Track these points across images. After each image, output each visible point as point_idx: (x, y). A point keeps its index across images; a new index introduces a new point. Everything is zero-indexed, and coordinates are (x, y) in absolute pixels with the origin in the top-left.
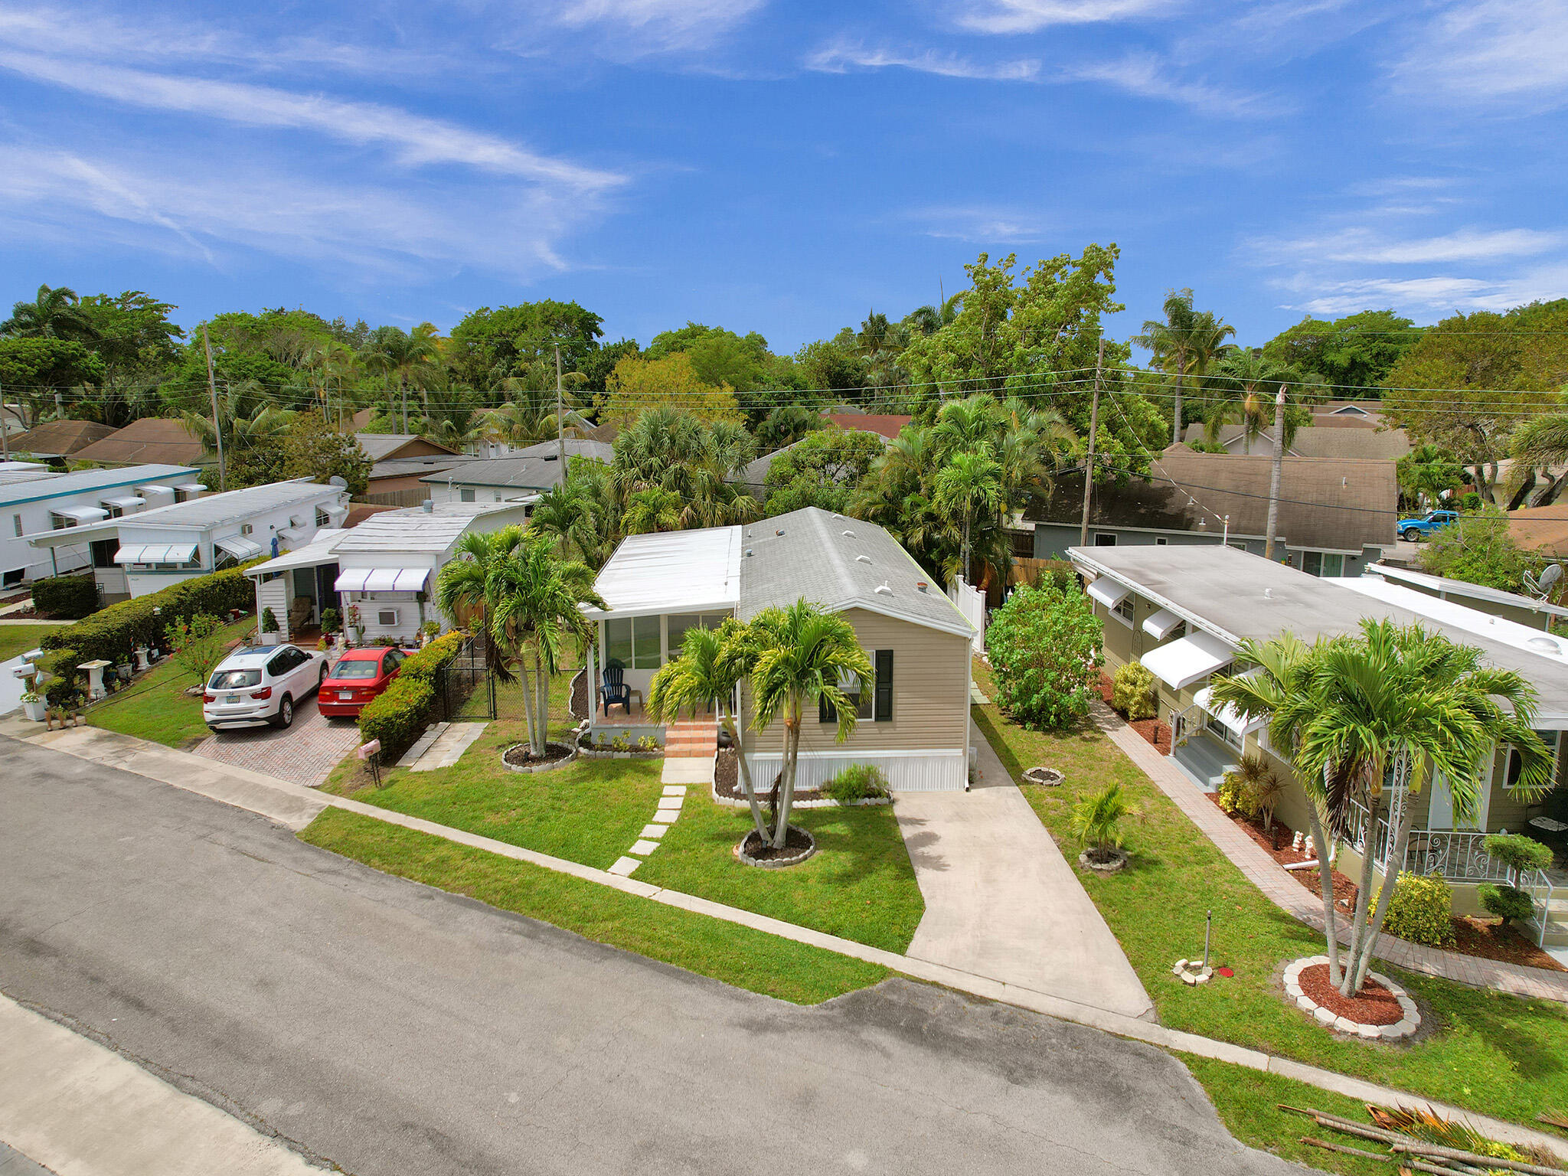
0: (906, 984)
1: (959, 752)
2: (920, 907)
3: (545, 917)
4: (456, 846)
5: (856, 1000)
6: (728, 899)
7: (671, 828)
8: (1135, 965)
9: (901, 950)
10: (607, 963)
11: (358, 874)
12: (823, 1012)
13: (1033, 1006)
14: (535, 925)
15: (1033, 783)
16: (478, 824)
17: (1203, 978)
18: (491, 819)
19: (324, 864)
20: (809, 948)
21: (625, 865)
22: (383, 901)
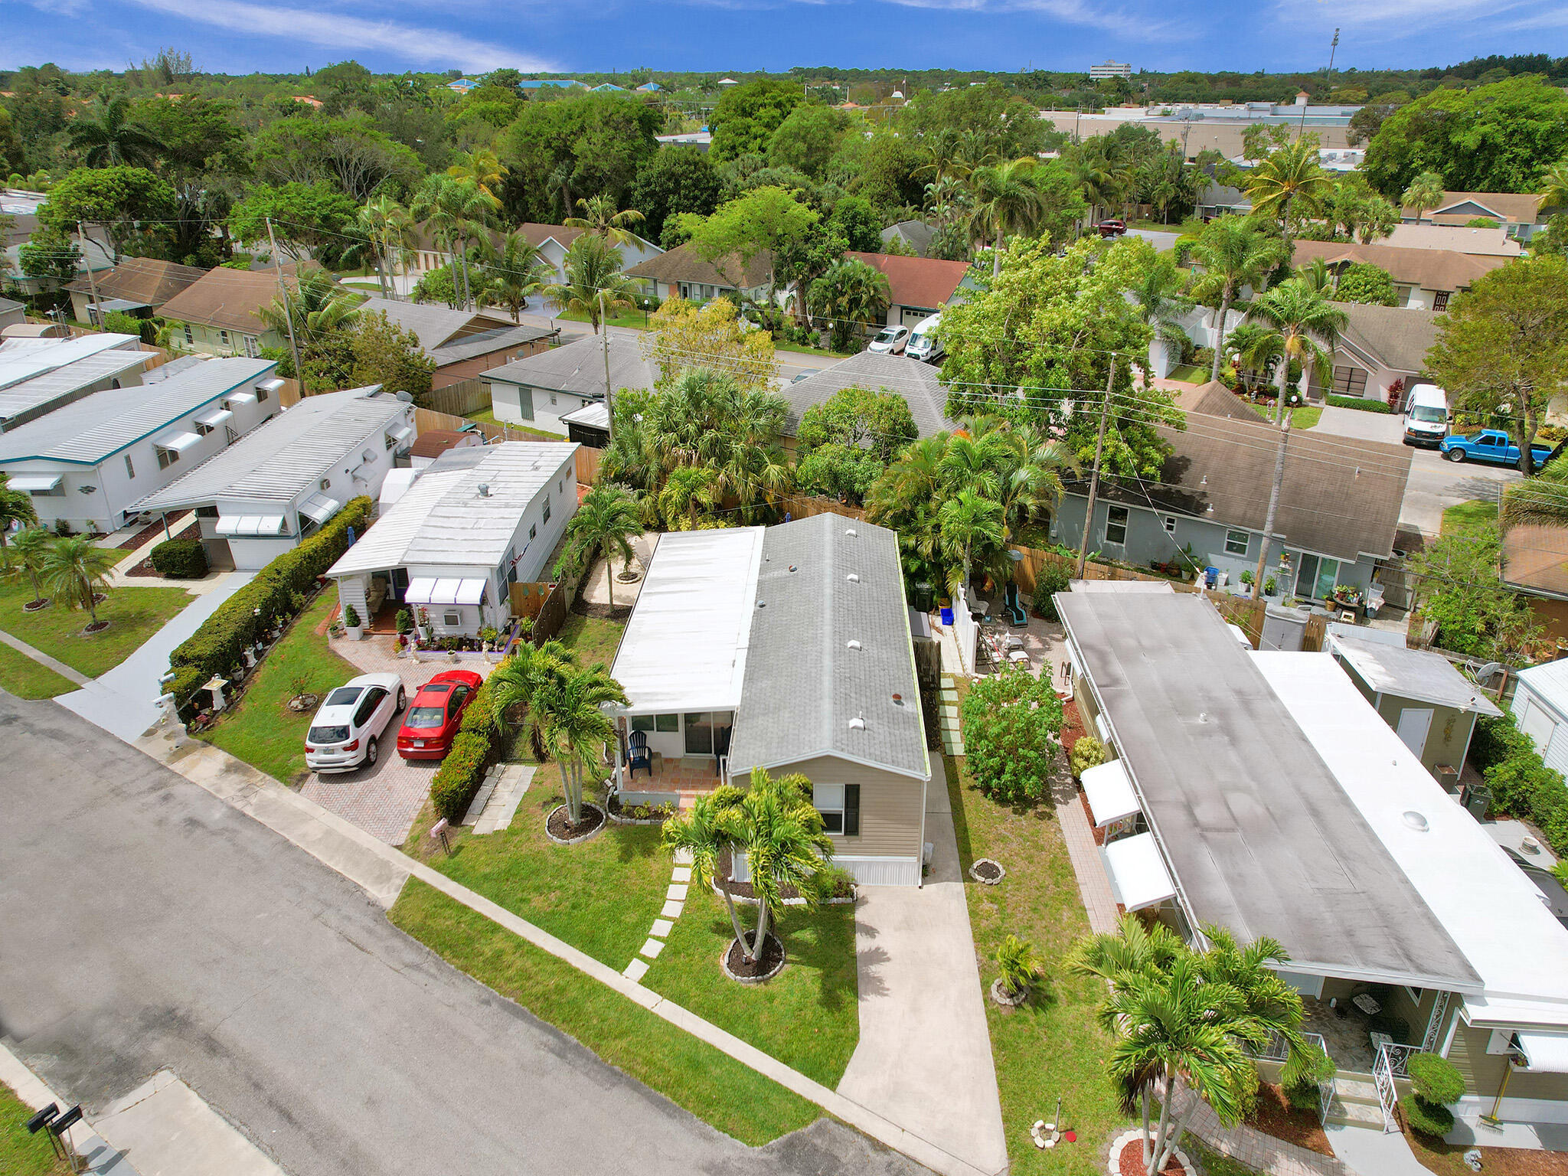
0: (832, 1125)
1: (914, 859)
2: (855, 1038)
3: (573, 1030)
4: (510, 935)
5: (790, 1144)
6: (711, 1014)
7: (675, 925)
8: (1006, 1120)
9: (833, 1086)
10: (615, 1090)
11: (433, 970)
12: (765, 1156)
13: (920, 1158)
14: (565, 1042)
15: (976, 881)
16: (525, 907)
17: (1050, 1144)
18: (537, 902)
19: (410, 956)
20: (764, 1080)
21: (637, 969)
22: (453, 1006)
